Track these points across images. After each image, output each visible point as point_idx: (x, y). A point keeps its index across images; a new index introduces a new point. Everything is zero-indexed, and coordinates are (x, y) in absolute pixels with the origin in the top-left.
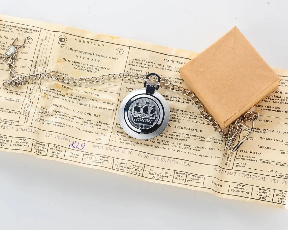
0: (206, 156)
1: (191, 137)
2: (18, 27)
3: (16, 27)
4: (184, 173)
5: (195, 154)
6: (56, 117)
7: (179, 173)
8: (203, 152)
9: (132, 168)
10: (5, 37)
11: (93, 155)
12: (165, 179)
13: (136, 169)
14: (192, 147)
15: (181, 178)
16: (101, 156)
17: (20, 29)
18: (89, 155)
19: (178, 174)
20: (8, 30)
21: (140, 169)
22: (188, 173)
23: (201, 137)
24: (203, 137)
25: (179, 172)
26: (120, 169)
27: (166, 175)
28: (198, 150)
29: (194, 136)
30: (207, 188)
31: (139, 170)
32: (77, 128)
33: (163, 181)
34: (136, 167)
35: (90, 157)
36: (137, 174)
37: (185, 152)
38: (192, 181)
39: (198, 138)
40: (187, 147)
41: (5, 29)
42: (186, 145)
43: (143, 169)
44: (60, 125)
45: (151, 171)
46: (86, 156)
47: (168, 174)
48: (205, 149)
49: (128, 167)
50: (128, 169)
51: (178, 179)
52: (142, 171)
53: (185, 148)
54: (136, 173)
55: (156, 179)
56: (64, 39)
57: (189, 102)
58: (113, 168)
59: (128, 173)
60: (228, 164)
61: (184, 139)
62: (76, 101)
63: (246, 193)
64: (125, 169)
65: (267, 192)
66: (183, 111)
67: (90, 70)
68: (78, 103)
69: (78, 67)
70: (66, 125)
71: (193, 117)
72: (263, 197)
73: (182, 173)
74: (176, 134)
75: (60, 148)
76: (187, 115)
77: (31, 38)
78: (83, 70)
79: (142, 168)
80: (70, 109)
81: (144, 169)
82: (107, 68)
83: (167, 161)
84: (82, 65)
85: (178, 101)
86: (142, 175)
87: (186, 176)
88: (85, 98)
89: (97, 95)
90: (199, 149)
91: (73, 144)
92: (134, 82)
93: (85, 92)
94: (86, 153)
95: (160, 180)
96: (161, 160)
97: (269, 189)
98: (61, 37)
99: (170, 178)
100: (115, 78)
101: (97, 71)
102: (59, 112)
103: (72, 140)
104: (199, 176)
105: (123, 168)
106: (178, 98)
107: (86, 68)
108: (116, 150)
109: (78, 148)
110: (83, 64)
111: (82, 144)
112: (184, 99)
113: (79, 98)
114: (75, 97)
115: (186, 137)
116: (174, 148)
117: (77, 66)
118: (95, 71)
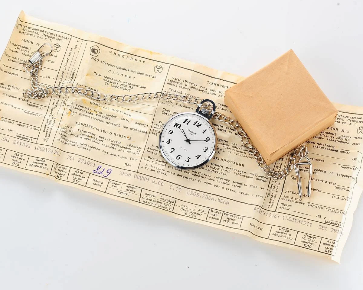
0: (246, 194)
1: (231, 171)
2: (46, 32)
3: (43, 31)
4: (220, 211)
5: (234, 191)
6: (81, 138)
7: (215, 212)
8: (244, 189)
9: (161, 202)
10: (29, 42)
11: (119, 183)
12: (197, 217)
13: (166, 203)
14: (231, 183)
15: (215, 217)
16: (128, 185)
17: (48, 35)
18: (114, 183)
19: (213, 213)
20: (34, 34)
21: (171, 203)
22: (224, 212)
23: (243, 172)
24: (245, 173)
25: (214, 210)
26: (147, 203)
27: (199, 212)
28: (238, 187)
29: (235, 170)
30: (244, 230)
31: (170, 205)
32: (104, 151)
33: (196, 219)
34: (166, 201)
35: (115, 186)
36: (166, 210)
37: (223, 188)
38: (228, 222)
39: (240, 173)
40: (225, 182)
41: (30, 33)
42: (225, 180)
44: (85, 147)
45: (183, 207)
46: (111, 185)
47: (202, 212)
48: (246, 186)
49: (157, 201)
50: (157, 203)
51: (212, 218)
52: (173, 206)
53: (224, 183)
54: (165, 208)
55: (188, 217)
56: (97, 50)
57: (232, 131)
58: (140, 200)
59: (157, 207)
60: (271, 205)
61: (223, 172)
62: (106, 120)
63: (289, 238)
64: (154, 203)
65: (313, 240)
66: (225, 141)
67: (123, 87)
68: (107, 123)
69: (110, 84)
70: (92, 147)
71: (236, 149)
72: (308, 244)
73: (217, 211)
74: (214, 166)
75: (82, 173)
76: (229, 146)
77: (60, 46)
78: (116, 87)
79: (173, 202)
80: (98, 129)
81: (175, 204)
82: (143, 86)
83: (201, 197)
84: (115, 82)
85: (220, 130)
86: (173, 211)
87: (222, 216)
88: (115, 117)
89: (129, 115)
90: (240, 185)
91: (97, 170)
92: (172, 104)
93: (116, 110)
94: (112, 181)
95: (192, 218)
96: (194, 195)
97: (315, 237)
98: (94, 48)
99: (203, 217)
100: (151, 98)
101: (131, 89)
102: (85, 132)
103: (98, 164)
104: (236, 216)
105: (151, 202)
106: (220, 126)
107: (119, 85)
108: (145, 179)
109: (103, 175)
110: (116, 80)
111: (109, 170)
112: (227, 128)
113: (109, 117)
114: (104, 115)
115: (226, 171)
116: (210, 182)
117: (109, 82)
118: (129, 89)
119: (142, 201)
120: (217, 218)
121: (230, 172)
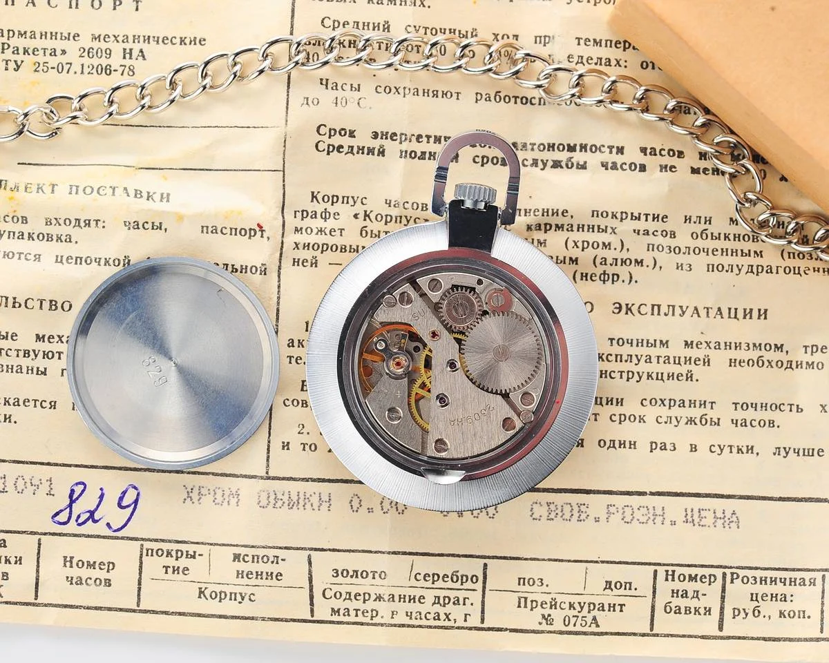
0: (809, 453)
1: (712, 353)
4: (707, 571)
5: (750, 449)
7: (682, 578)
8: (791, 430)
9: (417, 593)
11: (191, 548)
12: (608, 621)
13: (442, 593)
14: (724, 412)
15: (693, 603)
16: (237, 550)
18: (169, 554)
19: (677, 585)
21: (464, 586)
22: (728, 571)
23: (767, 346)
24: (779, 348)
25: (679, 570)
26: (353, 613)
27: (609, 598)
28: (762, 423)
29: (728, 346)
31: (461, 595)
33: (602, 634)
34: (440, 584)
35: (176, 564)
36: (451, 624)
37: (694, 448)
38: (756, 612)
39: (754, 355)
40: (696, 413)
42: (692, 403)
43: (479, 585)
45: (527, 588)
46: (154, 565)
47: (622, 591)
48: (799, 410)
49: (397, 592)
50: (397, 606)
51: (678, 611)
52: (476, 597)
53: (691, 421)
54: (443, 617)
55: (561, 633)
57: (674, 161)
58: (312, 611)
59: (403, 626)
61: (676, 369)
62: (49, 250)
64: (384, 608)
66: (650, 218)
67: (95, 61)
68: (59, 260)
69: (29, 60)
70: (16, 404)
71: (710, 244)
73: (697, 573)
74: (626, 350)
75: (4, 544)
76: (673, 235)
78: (59, 69)
79: (474, 579)
80: (21, 300)
81: (484, 582)
82: (190, 35)
83: (603, 517)
84: (49, 44)
85: (614, 167)
86: (483, 621)
87: (724, 590)
88: (93, 224)
89: (157, 197)
90: (767, 415)
91: (70, 506)
92: (356, 95)
93: (88, 190)
94: (155, 546)
95: (585, 633)
96: (567, 516)
99: (635, 615)
100: (242, 78)
101: (138, 64)
103: (65, 480)
104: (792, 575)
105: (370, 605)
106: (611, 148)
107: (73, 55)
108: (315, 500)
109: (102, 523)
110: (54, 36)
111: (124, 493)
112: (644, 150)
113: (64, 230)
114: (37, 226)
115: (688, 360)
116: (627, 431)
117: (21, 51)
118: (128, 62)
119: (323, 612)
120: (702, 603)
121: (707, 362)
